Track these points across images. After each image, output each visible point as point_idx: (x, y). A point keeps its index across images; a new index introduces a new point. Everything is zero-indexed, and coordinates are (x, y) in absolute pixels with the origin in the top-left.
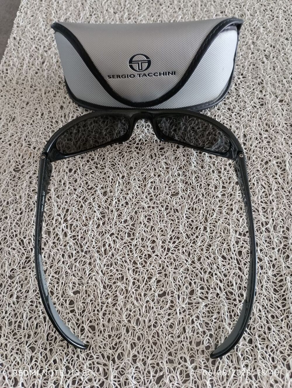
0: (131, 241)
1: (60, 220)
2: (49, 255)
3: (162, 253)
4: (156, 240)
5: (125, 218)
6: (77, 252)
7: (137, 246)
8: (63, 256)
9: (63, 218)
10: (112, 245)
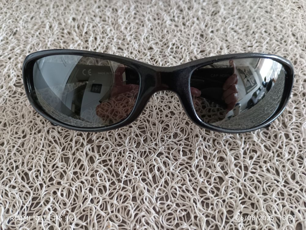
0: (189, 161)
1: (82, 140)
2: (69, 192)
3: (238, 174)
4: (224, 156)
5: (174, 130)
6: (112, 183)
7: (199, 167)
8: (91, 190)
9: (86, 139)
10: (163, 169)
